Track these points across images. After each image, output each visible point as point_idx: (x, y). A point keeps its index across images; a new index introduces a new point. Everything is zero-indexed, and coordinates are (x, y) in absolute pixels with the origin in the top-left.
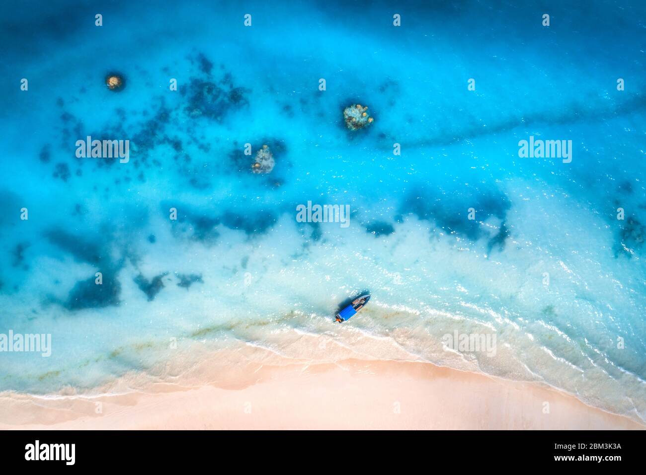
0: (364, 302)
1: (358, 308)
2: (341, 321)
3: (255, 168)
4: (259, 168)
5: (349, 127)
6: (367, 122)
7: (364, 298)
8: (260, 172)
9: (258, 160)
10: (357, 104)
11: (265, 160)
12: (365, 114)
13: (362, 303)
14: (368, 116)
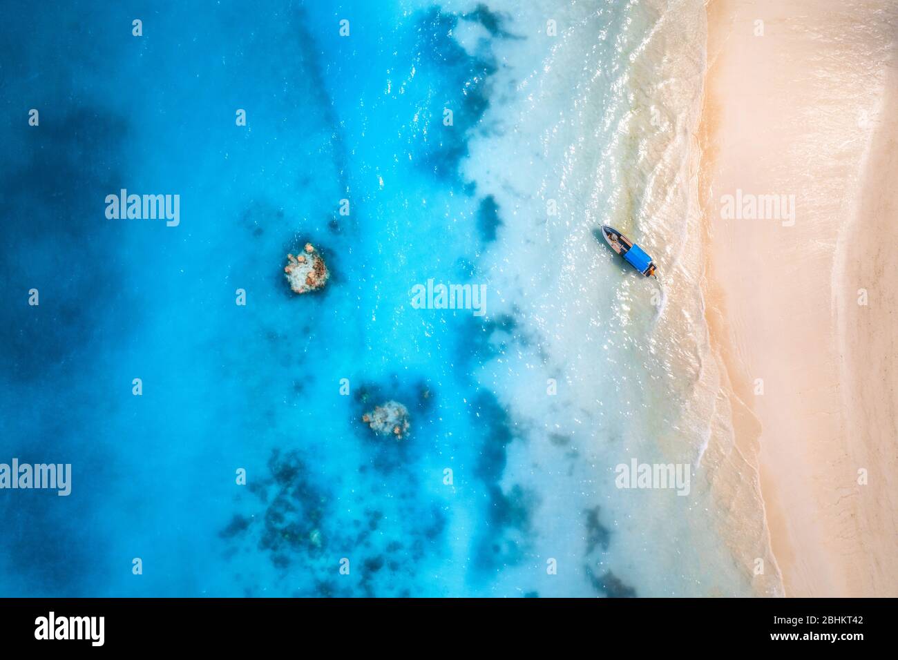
0: (614, 235)
1: (627, 242)
2: (653, 267)
3: (401, 433)
4: (401, 427)
5: (323, 283)
6: (314, 253)
7: (607, 235)
8: (407, 425)
9: (388, 430)
10: (285, 272)
11: (387, 417)
12: (300, 258)
13: (616, 237)
14: (303, 253)
